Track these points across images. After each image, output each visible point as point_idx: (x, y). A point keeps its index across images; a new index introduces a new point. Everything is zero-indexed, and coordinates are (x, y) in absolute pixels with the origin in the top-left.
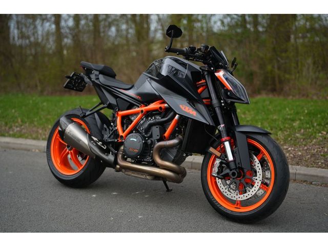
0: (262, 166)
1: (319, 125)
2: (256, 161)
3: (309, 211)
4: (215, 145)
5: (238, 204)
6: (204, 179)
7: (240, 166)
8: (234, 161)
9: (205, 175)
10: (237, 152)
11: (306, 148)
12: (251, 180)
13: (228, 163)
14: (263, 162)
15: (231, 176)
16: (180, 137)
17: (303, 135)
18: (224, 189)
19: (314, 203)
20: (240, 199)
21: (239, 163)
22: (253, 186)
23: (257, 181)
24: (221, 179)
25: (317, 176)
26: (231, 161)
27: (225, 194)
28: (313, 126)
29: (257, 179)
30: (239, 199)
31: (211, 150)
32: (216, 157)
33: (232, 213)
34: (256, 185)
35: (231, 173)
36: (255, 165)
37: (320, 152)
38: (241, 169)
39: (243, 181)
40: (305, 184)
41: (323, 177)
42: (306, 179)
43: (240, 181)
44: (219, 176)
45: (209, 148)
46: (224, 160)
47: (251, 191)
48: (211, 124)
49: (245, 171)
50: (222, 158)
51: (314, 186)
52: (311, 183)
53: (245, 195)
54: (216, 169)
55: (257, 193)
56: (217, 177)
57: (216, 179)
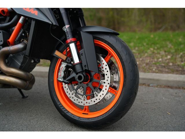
0: (110, 69)
1: (148, 44)
2: (104, 63)
3: (153, 111)
4: (61, 49)
5: (85, 109)
6: (51, 84)
7: (87, 68)
8: (81, 63)
9: (51, 80)
10: (84, 54)
11: (141, 59)
12: (98, 83)
13: (74, 66)
14: (111, 65)
15: (78, 80)
16: (25, 41)
17: (137, 50)
18: (71, 94)
19: (156, 103)
20: (88, 105)
21: (85, 66)
22: (101, 90)
23: (105, 85)
24: (68, 84)
25: (153, 80)
26: (77, 64)
27: (72, 100)
28: (144, 45)
29: (105, 83)
30: (86, 105)
31: (57, 53)
32: (63, 61)
33: (79, 120)
34: (104, 89)
35: (77, 77)
36: (103, 67)
37: (152, 61)
38: (88, 72)
39: (90, 85)
40: (144, 86)
41: (158, 80)
42: (144, 82)
43: (87, 85)
44: (65, 81)
45: (54, 52)
46: (70, 63)
47: (99, 95)
48: (54, 24)
49: (93, 74)
50: (67, 61)
51: (152, 88)
52: (149, 85)
53: (93, 99)
54: (62, 74)
55: (106, 97)
56: (63, 82)
57: (62, 84)
